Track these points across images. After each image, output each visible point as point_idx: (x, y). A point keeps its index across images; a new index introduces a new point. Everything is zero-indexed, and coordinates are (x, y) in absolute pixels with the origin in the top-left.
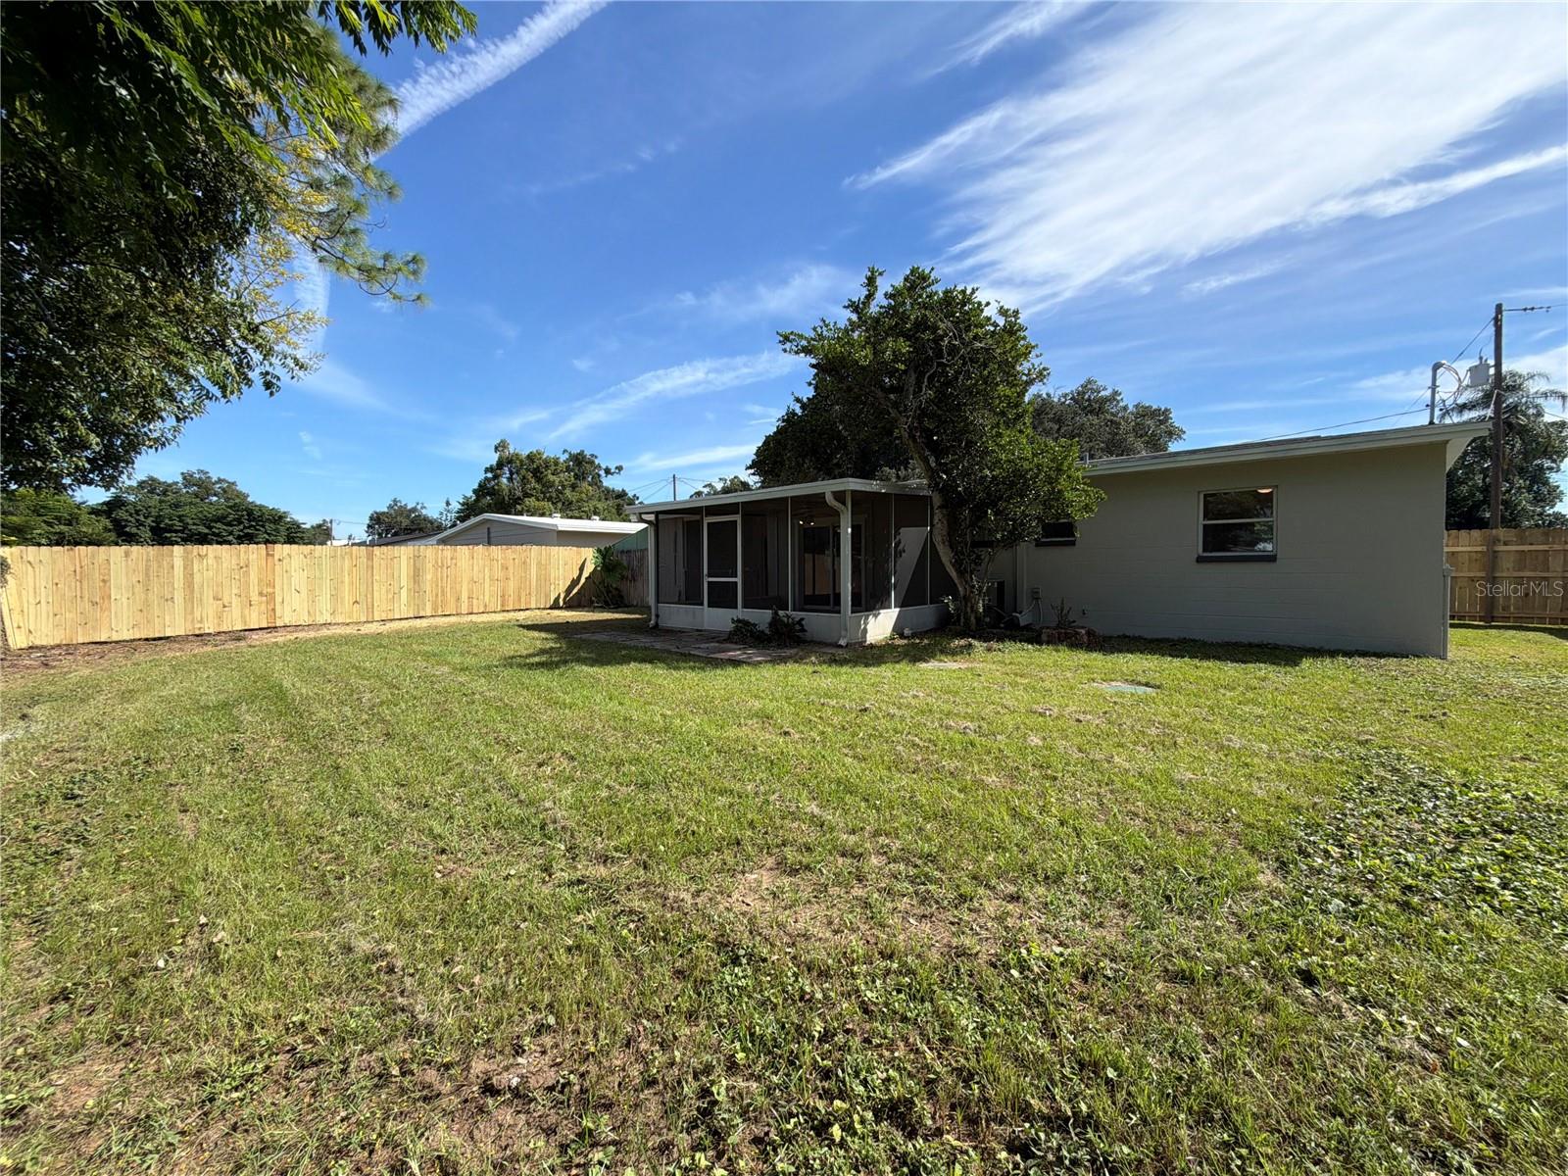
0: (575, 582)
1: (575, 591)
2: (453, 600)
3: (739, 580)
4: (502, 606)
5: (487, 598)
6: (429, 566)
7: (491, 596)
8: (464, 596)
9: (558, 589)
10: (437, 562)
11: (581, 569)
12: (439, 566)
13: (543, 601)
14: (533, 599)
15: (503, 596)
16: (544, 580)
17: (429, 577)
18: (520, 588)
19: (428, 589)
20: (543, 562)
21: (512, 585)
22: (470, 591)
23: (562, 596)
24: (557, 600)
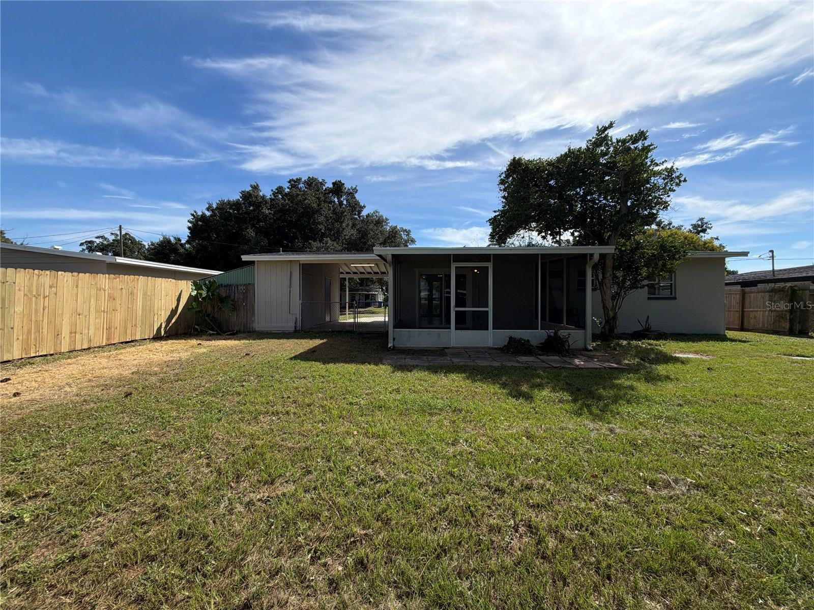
0: (174, 312)
1: (173, 321)
2: (51, 337)
3: (490, 309)
4: (108, 339)
5: (91, 333)
6: (19, 295)
7: (97, 329)
8: (65, 332)
9: (160, 319)
10: (30, 291)
11: (179, 300)
12: (33, 295)
13: (147, 332)
14: (139, 329)
15: (109, 329)
16: (149, 310)
17: (18, 309)
18: (126, 320)
19: (17, 325)
20: (149, 293)
21: (118, 318)
22: (74, 325)
23: (163, 326)
24: (159, 329)
